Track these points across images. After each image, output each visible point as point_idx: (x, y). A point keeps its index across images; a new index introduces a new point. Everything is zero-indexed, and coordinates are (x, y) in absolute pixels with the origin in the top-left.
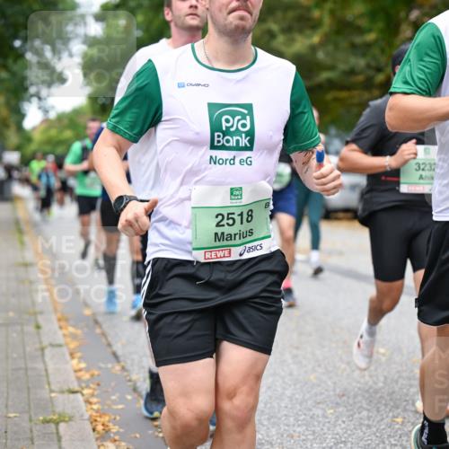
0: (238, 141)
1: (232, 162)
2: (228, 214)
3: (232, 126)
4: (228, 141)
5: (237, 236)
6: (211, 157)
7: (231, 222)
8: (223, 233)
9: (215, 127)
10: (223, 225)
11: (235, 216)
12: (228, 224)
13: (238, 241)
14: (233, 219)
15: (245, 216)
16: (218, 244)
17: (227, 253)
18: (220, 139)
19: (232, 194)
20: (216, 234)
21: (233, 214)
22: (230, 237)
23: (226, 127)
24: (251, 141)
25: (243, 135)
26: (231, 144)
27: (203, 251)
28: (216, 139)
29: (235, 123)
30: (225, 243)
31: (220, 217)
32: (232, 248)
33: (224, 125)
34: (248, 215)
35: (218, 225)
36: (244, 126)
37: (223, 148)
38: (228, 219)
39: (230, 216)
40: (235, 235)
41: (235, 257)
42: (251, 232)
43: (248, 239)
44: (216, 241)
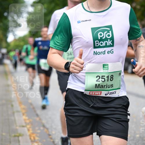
0: (106, 43)
1: (104, 53)
2: (102, 76)
3: (103, 37)
4: (102, 44)
5: (105, 87)
6: (94, 52)
7: (103, 80)
8: (99, 85)
10: (100, 81)
11: (105, 78)
13: (105, 89)
15: (110, 78)
16: (96, 89)
18: (98, 43)
19: (104, 67)
23: (100, 37)
24: (113, 42)
25: (109, 40)
26: (103, 45)
27: (89, 91)
28: (96, 44)
29: (105, 35)
30: (100, 89)
31: (98, 78)
34: (111, 78)
35: (97, 81)
36: (109, 36)
37: (99, 47)
38: (102, 78)
39: (103, 77)
40: (104, 86)
42: (112, 86)
43: (111, 88)
44: (95, 88)
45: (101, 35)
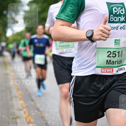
0: (120, 19)
1: (117, 28)
2: (113, 52)
3: (118, 12)
5: (117, 63)
7: (114, 55)
8: (110, 61)
9: (111, 12)
10: (111, 57)
11: (116, 53)
12: (113, 56)
13: (116, 65)
14: (115, 54)
17: (111, 70)
18: (112, 18)
19: (115, 42)
20: (107, 61)
21: (116, 52)
22: (113, 63)
23: (115, 12)
25: (122, 16)
26: (117, 20)
27: (101, 68)
28: (111, 18)
30: (111, 65)
31: (109, 53)
32: (114, 68)
33: (114, 11)
35: (108, 56)
37: (113, 22)
40: (116, 62)
41: (115, 72)
44: (107, 64)
45: (115, 10)
